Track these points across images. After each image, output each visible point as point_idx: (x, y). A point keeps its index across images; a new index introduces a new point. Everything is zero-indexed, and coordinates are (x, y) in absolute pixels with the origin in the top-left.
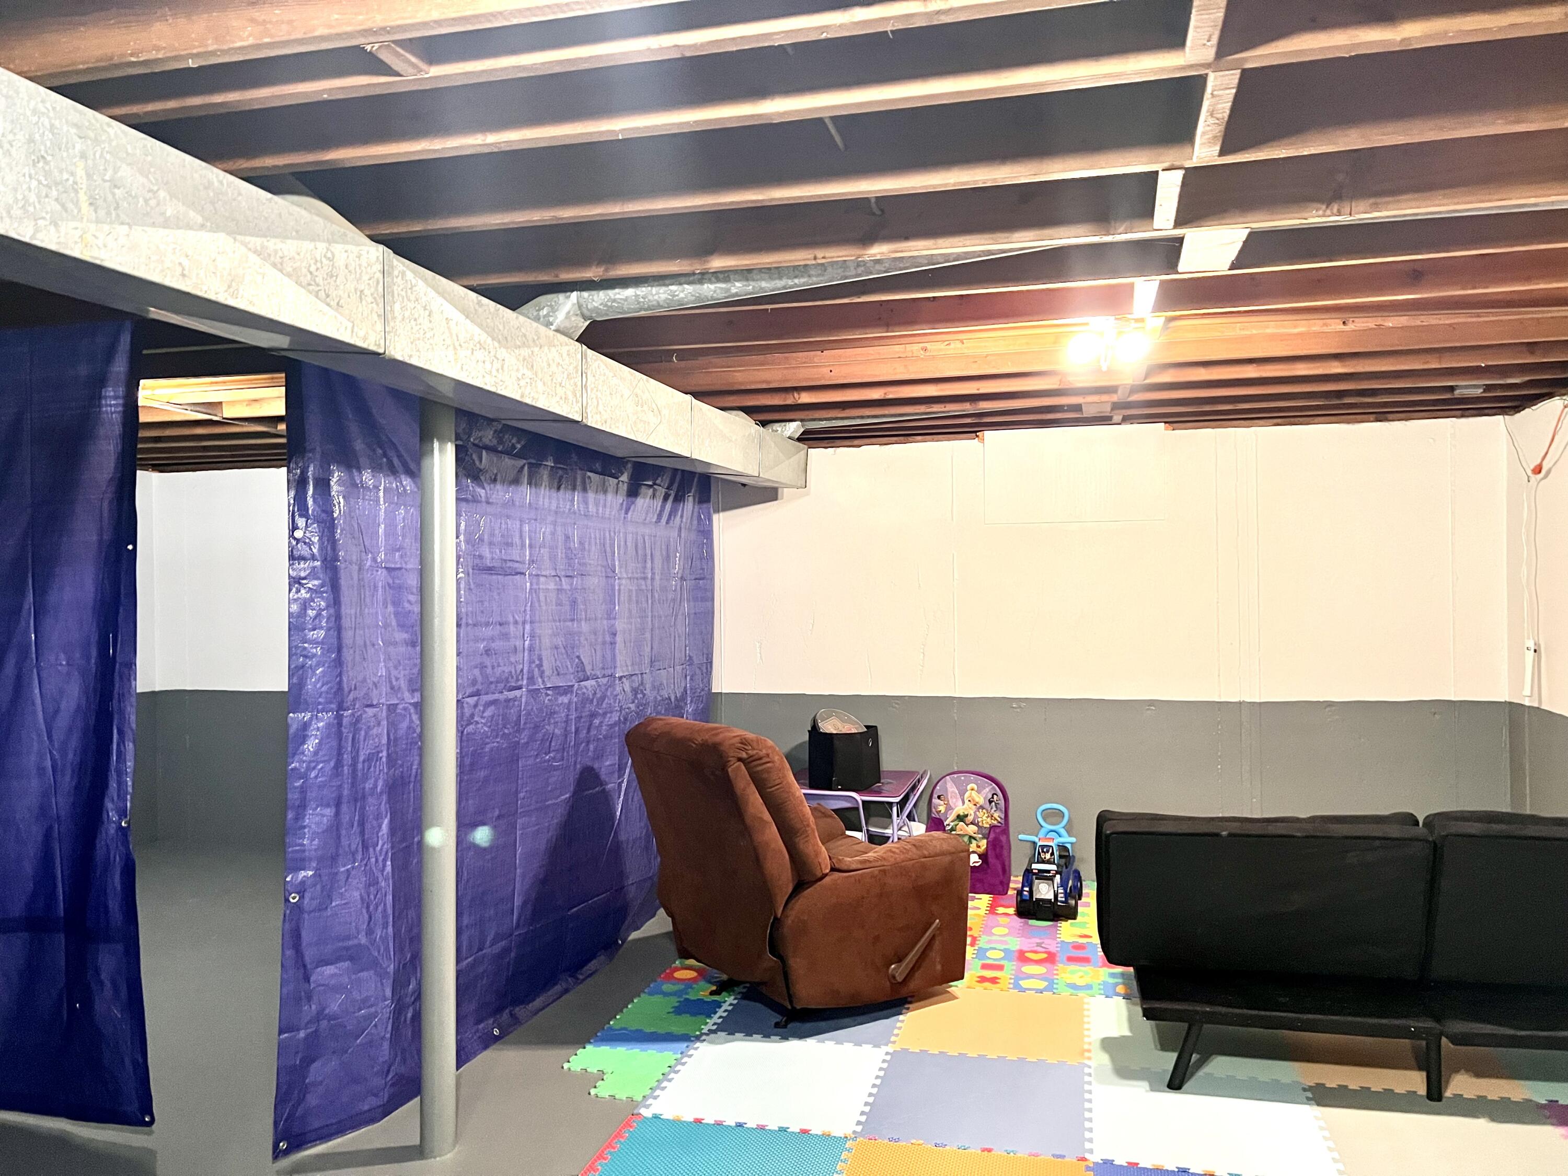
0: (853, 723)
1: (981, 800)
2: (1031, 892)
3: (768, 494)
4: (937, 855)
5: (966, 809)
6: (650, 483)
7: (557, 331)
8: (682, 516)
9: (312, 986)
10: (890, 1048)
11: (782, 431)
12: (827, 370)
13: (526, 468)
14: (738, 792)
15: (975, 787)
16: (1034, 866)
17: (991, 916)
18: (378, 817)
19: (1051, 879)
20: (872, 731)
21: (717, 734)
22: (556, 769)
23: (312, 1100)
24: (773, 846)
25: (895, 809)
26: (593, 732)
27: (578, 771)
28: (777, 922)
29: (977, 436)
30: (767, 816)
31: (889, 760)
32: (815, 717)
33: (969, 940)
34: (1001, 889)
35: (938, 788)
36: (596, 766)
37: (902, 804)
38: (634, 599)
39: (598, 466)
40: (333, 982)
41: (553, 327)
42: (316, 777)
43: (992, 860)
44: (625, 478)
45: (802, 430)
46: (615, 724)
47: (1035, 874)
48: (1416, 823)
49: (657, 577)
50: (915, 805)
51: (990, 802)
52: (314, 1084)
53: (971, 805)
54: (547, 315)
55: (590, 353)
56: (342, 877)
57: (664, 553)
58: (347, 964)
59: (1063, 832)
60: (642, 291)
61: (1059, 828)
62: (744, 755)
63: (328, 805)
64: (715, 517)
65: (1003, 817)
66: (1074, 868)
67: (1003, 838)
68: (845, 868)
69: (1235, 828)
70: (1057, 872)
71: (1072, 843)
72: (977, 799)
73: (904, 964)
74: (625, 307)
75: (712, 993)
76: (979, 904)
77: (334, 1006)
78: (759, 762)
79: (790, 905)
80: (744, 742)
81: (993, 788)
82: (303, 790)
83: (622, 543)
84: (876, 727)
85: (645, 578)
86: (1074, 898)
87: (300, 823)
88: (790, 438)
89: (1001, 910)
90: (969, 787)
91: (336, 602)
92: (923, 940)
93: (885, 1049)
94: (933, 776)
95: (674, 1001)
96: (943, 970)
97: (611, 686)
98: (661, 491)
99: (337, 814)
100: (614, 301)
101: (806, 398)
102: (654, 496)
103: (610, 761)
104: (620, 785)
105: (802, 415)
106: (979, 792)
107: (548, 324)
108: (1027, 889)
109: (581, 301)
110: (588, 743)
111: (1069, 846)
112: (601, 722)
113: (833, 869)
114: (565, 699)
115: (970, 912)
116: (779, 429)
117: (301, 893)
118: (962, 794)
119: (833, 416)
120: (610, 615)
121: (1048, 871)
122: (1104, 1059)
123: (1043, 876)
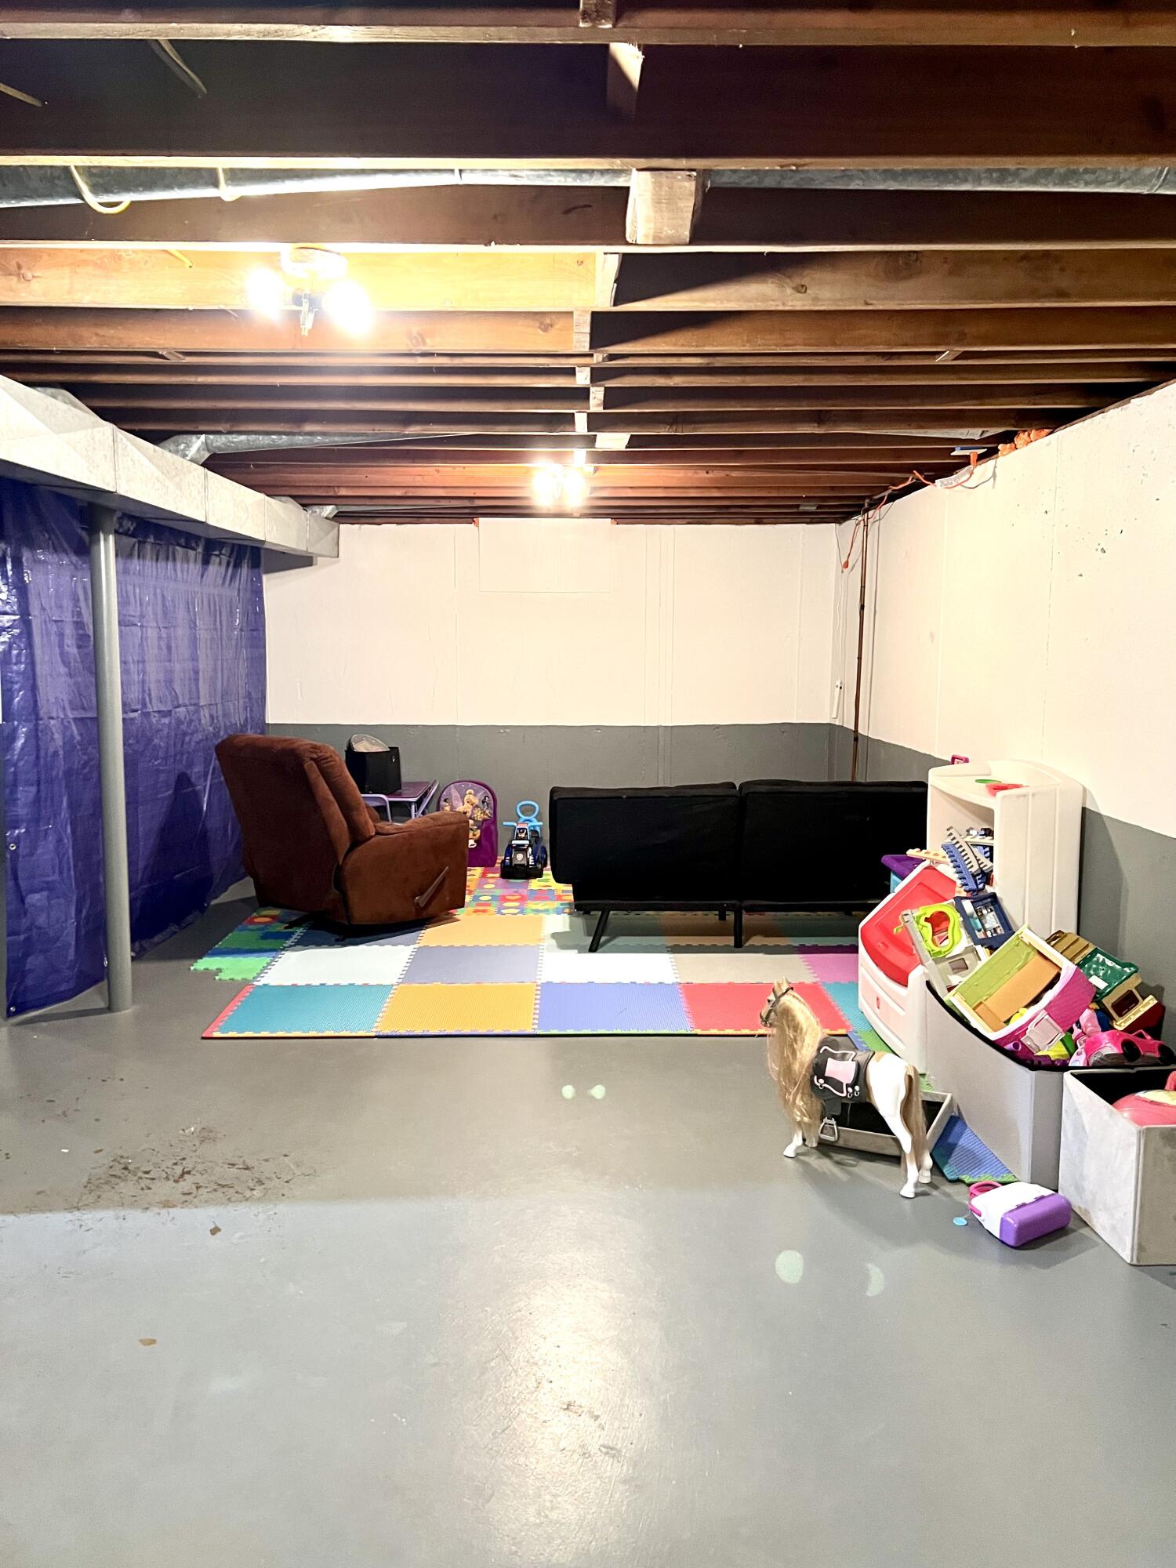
0: (379, 745)
1: (476, 801)
2: (511, 860)
3: (303, 561)
4: (447, 824)
5: (465, 808)
6: (217, 553)
7: (190, 460)
8: (240, 580)
9: (27, 906)
10: (417, 946)
11: (321, 513)
12: (364, 476)
13: (137, 545)
14: (312, 781)
15: (472, 791)
16: (514, 842)
17: (483, 879)
18: (61, 796)
19: (526, 851)
20: (394, 751)
21: (293, 743)
22: (163, 771)
23: (29, 982)
24: (336, 817)
25: (413, 807)
26: (185, 746)
27: (176, 775)
28: (340, 868)
29: (474, 521)
30: (331, 797)
31: (407, 773)
32: (350, 740)
33: (467, 892)
34: (490, 862)
35: (444, 793)
36: (188, 772)
37: (419, 803)
38: (209, 646)
39: (182, 541)
40: (39, 904)
41: (188, 458)
42: (24, 765)
43: (483, 842)
44: (200, 550)
45: (336, 512)
46: (201, 740)
47: (514, 847)
48: (734, 786)
49: (224, 629)
50: (427, 807)
51: (483, 802)
52: (30, 971)
53: (469, 805)
54: (184, 450)
55: (210, 473)
56: (42, 834)
57: (228, 608)
58: (45, 893)
59: (535, 820)
60: (253, 437)
61: (532, 818)
62: (315, 756)
63: (32, 785)
64: (265, 578)
65: (492, 812)
66: (542, 844)
67: (493, 827)
68: (385, 832)
69: (631, 794)
70: (530, 846)
71: (540, 826)
72: (474, 801)
73: (425, 895)
74: (240, 446)
75: (286, 928)
76: (475, 874)
77: (41, 920)
78: (325, 761)
79: (349, 856)
80: (315, 747)
81: (486, 792)
82: (15, 774)
83: (200, 602)
84: (397, 748)
85: (216, 629)
86: (540, 863)
87: (15, 796)
88: (326, 518)
89: (490, 875)
90: (467, 792)
91: (30, 645)
92: (437, 880)
93: (412, 946)
94: (441, 785)
95: (260, 933)
96: (450, 899)
97: (197, 711)
98: (225, 559)
99: (38, 791)
100: (232, 442)
101: (343, 492)
102: (220, 563)
103: (198, 769)
104: (205, 787)
105: (338, 501)
106: (475, 795)
107: (184, 456)
108: (508, 858)
109: (209, 441)
110: (182, 754)
111: (538, 829)
112: (190, 739)
113: (377, 833)
114: (166, 721)
115: (468, 878)
116: (318, 510)
117: (17, 843)
118: (463, 798)
119: (363, 503)
120: (195, 658)
121: (524, 845)
122: (553, 942)
123: (520, 849)
